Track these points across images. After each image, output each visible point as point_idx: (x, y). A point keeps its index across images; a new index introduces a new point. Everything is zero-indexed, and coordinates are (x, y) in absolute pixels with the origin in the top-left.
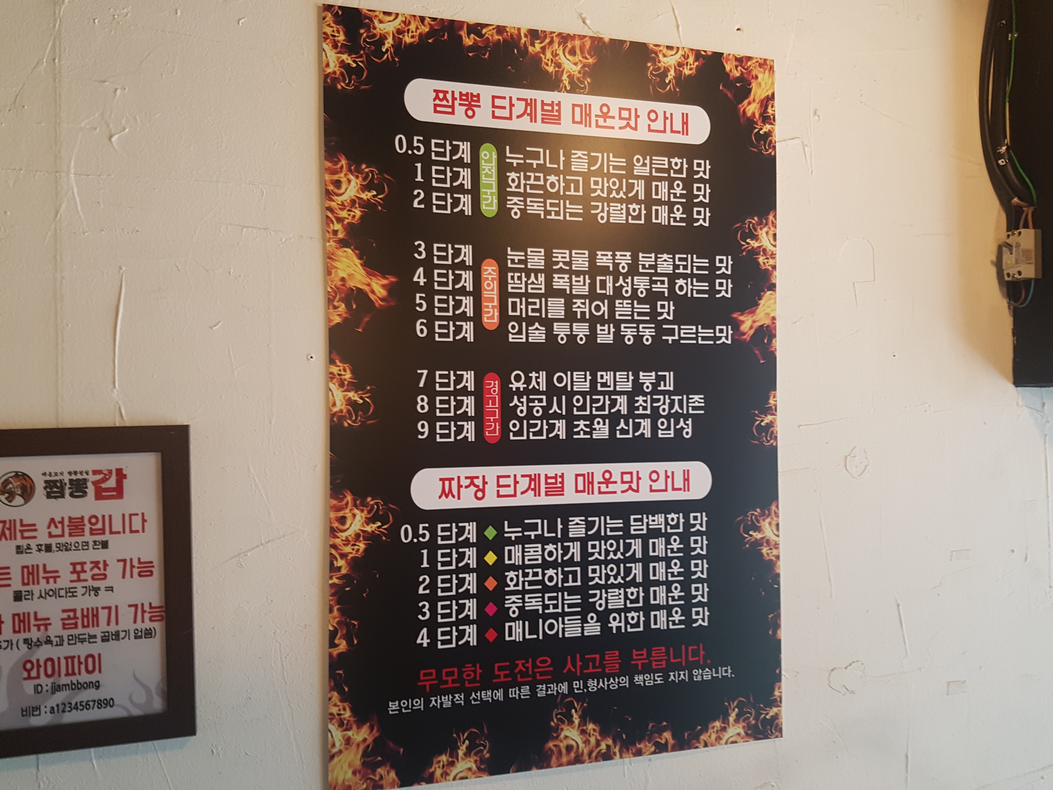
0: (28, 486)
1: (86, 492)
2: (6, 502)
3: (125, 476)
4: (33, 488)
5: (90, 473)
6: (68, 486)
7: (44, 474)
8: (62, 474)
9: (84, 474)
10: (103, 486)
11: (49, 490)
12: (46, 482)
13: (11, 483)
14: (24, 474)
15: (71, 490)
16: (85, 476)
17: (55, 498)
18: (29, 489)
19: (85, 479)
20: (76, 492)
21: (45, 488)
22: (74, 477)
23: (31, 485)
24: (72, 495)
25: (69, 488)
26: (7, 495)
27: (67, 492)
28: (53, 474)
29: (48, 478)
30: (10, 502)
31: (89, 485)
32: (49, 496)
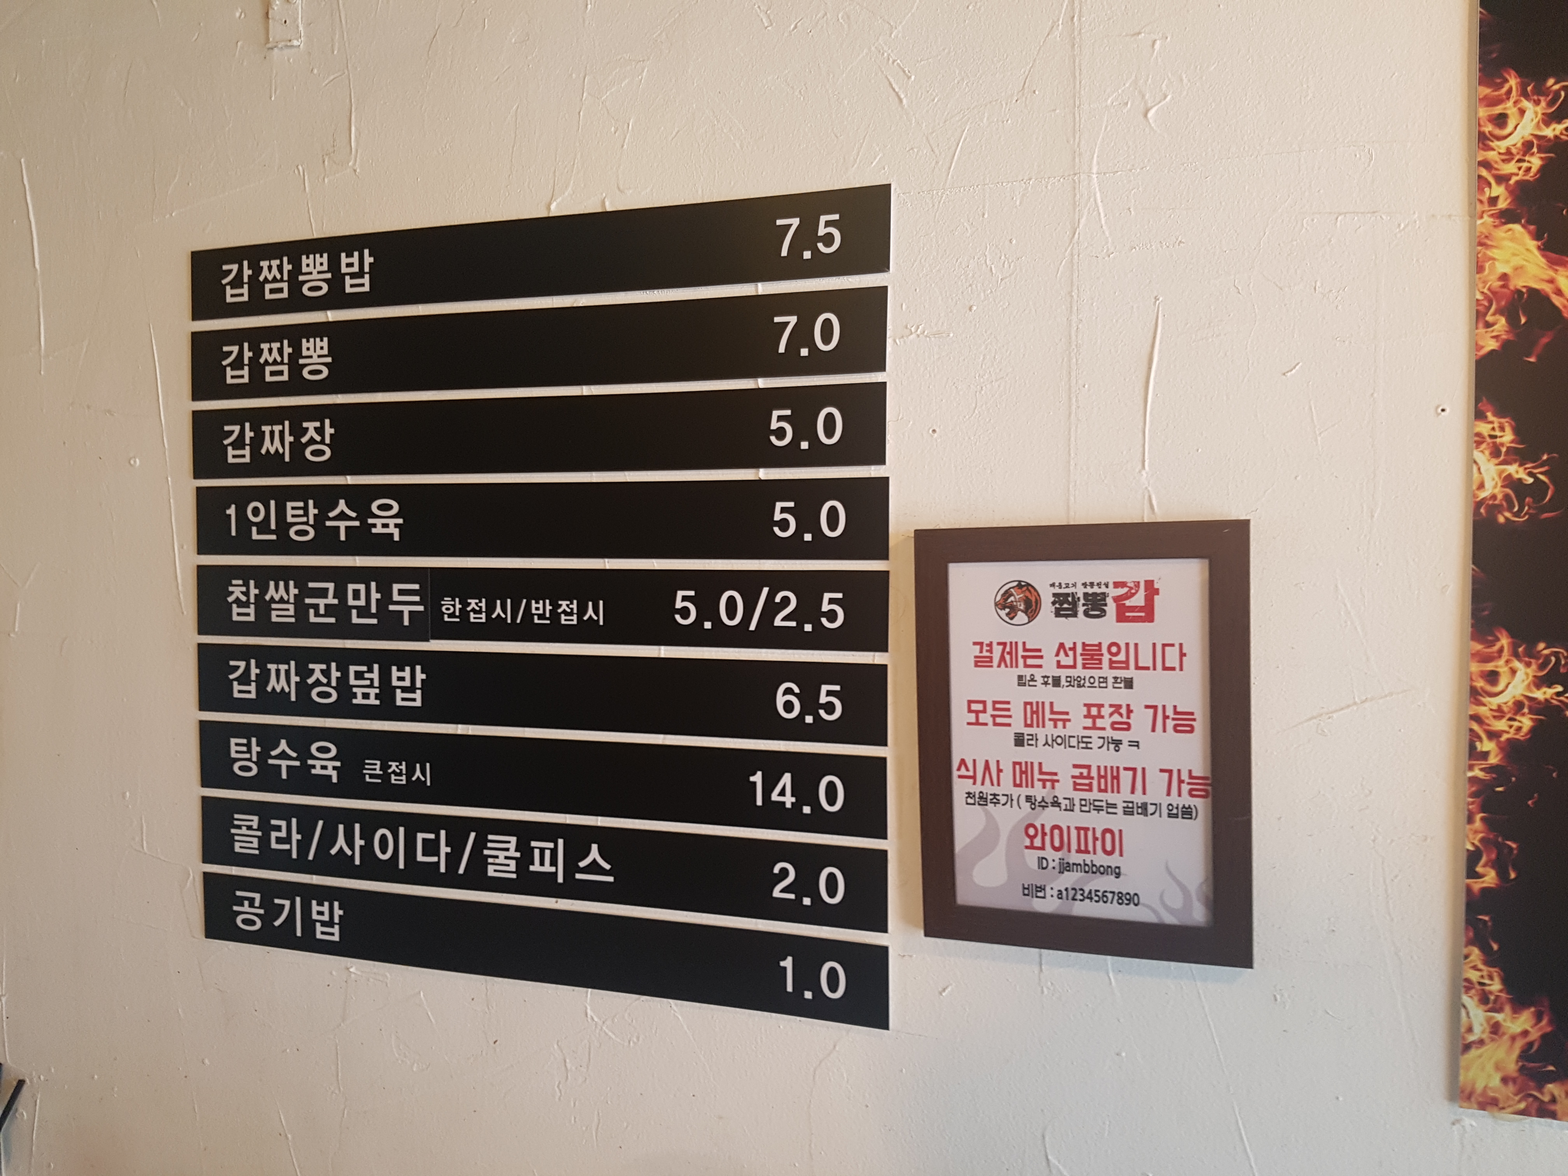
0: (1033, 600)
1: (1104, 611)
2: (1007, 619)
3: (1157, 592)
4: (1038, 602)
5: (1111, 585)
6: (1082, 601)
7: (1053, 585)
8: (1074, 585)
9: (1103, 587)
10: (1128, 603)
11: (1057, 606)
12: (1054, 595)
13: (1012, 595)
14: (1028, 584)
15: (1085, 607)
16: (1103, 589)
17: (1066, 616)
18: (1034, 604)
19: (1104, 594)
20: (1093, 610)
21: (1054, 603)
22: (1089, 590)
23: (1036, 599)
24: (1086, 614)
25: (1084, 605)
26: (1007, 610)
27: (1081, 609)
28: (1064, 586)
29: (1057, 590)
30: (1012, 619)
31: (1109, 600)
32: (1058, 614)
